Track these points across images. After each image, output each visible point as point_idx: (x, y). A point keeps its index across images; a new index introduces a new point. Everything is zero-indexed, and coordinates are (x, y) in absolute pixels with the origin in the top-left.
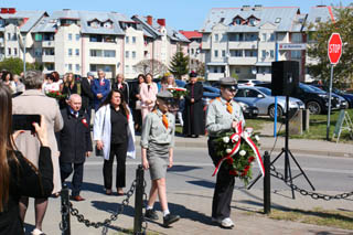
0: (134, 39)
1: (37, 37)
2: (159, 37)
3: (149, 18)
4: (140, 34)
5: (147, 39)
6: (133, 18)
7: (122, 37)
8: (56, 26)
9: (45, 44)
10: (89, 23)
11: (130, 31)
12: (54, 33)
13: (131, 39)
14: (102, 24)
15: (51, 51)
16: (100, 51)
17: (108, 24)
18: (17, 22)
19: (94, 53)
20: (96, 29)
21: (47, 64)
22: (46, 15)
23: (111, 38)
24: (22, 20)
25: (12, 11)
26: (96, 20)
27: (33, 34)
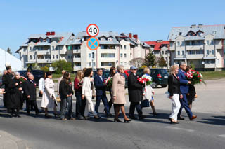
0: (125, 46)
1: (69, 48)
2: (137, 45)
3: (130, 34)
4: (128, 44)
5: (132, 46)
6: (122, 34)
7: (118, 45)
8: (81, 41)
9: (75, 52)
10: (99, 38)
11: (123, 42)
12: (80, 45)
13: (123, 47)
14: (107, 39)
15: (79, 56)
16: (106, 54)
17: (110, 39)
18: (57, 40)
19: (103, 55)
20: (103, 42)
21: (76, 63)
22: (73, 35)
23: (112, 46)
24: (60, 38)
25: (53, 33)
26: (103, 37)
27: (67, 46)
